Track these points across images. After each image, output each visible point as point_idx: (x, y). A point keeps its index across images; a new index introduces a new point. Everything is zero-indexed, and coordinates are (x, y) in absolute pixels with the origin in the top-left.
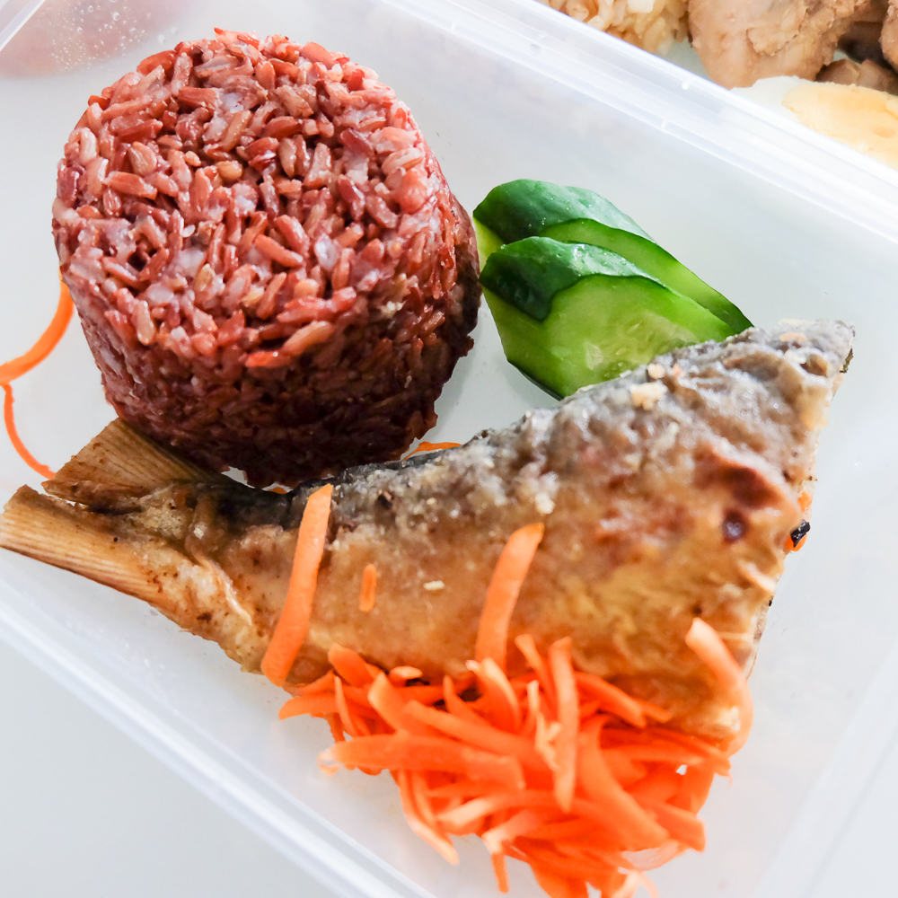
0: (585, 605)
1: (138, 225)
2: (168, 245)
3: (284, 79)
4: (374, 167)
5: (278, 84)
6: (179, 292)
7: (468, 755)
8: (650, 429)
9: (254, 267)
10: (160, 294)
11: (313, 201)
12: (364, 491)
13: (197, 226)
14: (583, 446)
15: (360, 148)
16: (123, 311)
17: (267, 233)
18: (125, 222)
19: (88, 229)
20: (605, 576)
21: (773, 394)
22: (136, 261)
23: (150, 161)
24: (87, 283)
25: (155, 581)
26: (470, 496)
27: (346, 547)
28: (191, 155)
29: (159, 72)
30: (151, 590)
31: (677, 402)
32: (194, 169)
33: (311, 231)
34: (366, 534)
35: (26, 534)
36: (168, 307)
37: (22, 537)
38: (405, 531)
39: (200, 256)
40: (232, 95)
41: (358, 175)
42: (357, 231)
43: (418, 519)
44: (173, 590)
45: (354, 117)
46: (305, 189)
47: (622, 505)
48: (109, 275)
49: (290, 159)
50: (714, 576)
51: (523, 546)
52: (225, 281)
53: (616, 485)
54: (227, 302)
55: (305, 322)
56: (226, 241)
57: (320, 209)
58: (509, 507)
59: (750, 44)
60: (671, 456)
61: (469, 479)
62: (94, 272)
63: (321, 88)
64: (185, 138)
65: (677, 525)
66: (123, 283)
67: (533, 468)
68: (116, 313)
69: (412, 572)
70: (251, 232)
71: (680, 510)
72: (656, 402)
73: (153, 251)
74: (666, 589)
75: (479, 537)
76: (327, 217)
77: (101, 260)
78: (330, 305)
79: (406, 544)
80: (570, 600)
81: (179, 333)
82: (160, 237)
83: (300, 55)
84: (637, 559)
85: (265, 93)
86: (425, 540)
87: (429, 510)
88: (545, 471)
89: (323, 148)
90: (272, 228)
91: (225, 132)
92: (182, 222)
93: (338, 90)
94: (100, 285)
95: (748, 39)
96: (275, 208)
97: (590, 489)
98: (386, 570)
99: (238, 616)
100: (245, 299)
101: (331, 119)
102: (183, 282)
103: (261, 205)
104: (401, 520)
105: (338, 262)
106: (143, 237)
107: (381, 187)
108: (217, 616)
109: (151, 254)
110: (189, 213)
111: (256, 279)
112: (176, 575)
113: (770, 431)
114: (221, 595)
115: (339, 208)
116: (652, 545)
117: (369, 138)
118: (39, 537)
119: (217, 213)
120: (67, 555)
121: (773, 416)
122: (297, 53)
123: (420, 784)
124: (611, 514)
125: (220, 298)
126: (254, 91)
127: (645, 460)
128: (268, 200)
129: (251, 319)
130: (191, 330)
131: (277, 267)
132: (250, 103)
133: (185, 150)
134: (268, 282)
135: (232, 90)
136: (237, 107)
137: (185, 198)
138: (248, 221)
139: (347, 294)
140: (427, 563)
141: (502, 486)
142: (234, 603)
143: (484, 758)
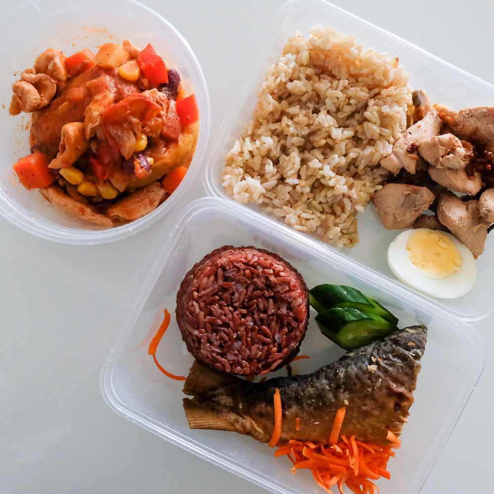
0: (359, 426)
1: (219, 334)
2: (230, 340)
3: (255, 276)
4: (288, 306)
5: (253, 278)
6: (236, 355)
7: (331, 466)
8: (374, 380)
9: (257, 345)
10: (231, 357)
11: (271, 321)
12: (290, 392)
13: (237, 333)
14: (355, 384)
15: (283, 301)
16: (220, 362)
17: (258, 333)
18: (215, 334)
19: (203, 338)
20: (364, 420)
21: (406, 367)
22: (220, 346)
23: (218, 312)
24: (207, 355)
25: (233, 425)
26: (324, 399)
27: (290, 414)
28: (231, 308)
29: (212, 278)
30: (232, 428)
31: (380, 371)
32: (232, 312)
33: (273, 331)
34: (294, 408)
35: (197, 422)
36: (234, 360)
37: (196, 423)
38: (306, 408)
39: (240, 343)
40: (239, 284)
41: (284, 311)
42: (286, 330)
43: (310, 405)
44: (238, 426)
45: (279, 288)
46: (268, 316)
47: (368, 402)
48: (213, 351)
49: (261, 306)
50: (392, 419)
51: (341, 414)
52: (249, 350)
53: (366, 396)
54: (251, 357)
55: (275, 361)
56: (247, 336)
57: (274, 324)
58: (335, 402)
59: (395, 218)
60: (380, 389)
61: (323, 394)
62: (209, 351)
63: (267, 278)
64: (227, 302)
65: (383, 407)
66: (218, 354)
67: (342, 390)
68: (219, 364)
69: (310, 419)
70: (254, 334)
71: (383, 403)
72: (375, 371)
73: (225, 342)
74: (380, 422)
75: (328, 410)
76: (276, 325)
77: (209, 347)
78: (281, 355)
79: (307, 411)
80: (355, 425)
81: (239, 368)
82: (227, 338)
83: (257, 264)
84: (372, 416)
85: (249, 282)
86: (313, 411)
87: (313, 402)
88: (345, 391)
89: (271, 301)
90: (260, 331)
91: (239, 299)
92: (232, 332)
93: (273, 279)
94: (211, 355)
95: (395, 216)
96: (260, 324)
97: (358, 398)
98: (302, 419)
99: (259, 432)
100: (257, 356)
101: (272, 290)
102: (236, 352)
103: (255, 323)
104: (305, 405)
105: (282, 341)
106: (221, 338)
107: (291, 314)
108: (252, 432)
109: (225, 344)
110: (234, 329)
111: (258, 348)
112: (238, 422)
113: (406, 378)
114: (253, 426)
115: (279, 322)
116: (376, 413)
117: (285, 296)
118: (200, 422)
119: (242, 329)
120: (209, 425)
121: (406, 374)
122: (256, 264)
123: (317, 472)
124: (365, 405)
125: (249, 356)
126: (246, 282)
127: (373, 390)
128: (257, 322)
129: (259, 361)
130: (242, 367)
131: (264, 344)
132: (245, 286)
133: (228, 306)
134: (262, 349)
135: (238, 282)
136: (242, 289)
137: (231, 323)
138: (252, 329)
139: (285, 350)
140: (314, 417)
141: (333, 395)
142: (258, 429)
143: (335, 466)
